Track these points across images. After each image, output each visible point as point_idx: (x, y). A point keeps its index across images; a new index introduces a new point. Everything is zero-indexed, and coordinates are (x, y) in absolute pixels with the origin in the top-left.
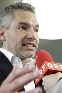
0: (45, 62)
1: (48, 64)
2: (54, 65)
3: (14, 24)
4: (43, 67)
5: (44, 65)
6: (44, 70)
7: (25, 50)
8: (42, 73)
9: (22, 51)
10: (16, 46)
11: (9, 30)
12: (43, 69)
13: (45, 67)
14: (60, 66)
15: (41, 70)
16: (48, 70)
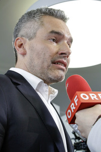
0: (77, 92)
1: (82, 95)
2: (91, 95)
3: (42, 33)
4: (75, 100)
5: (76, 97)
6: (76, 104)
7: (55, 69)
8: (74, 108)
9: (51, 70)
10: (43, 62)
11: (33, 41)
12: (76, 102)
13: (77, 100)
14: (99, 95)
15: (73, 104)
16: (82, 103)
